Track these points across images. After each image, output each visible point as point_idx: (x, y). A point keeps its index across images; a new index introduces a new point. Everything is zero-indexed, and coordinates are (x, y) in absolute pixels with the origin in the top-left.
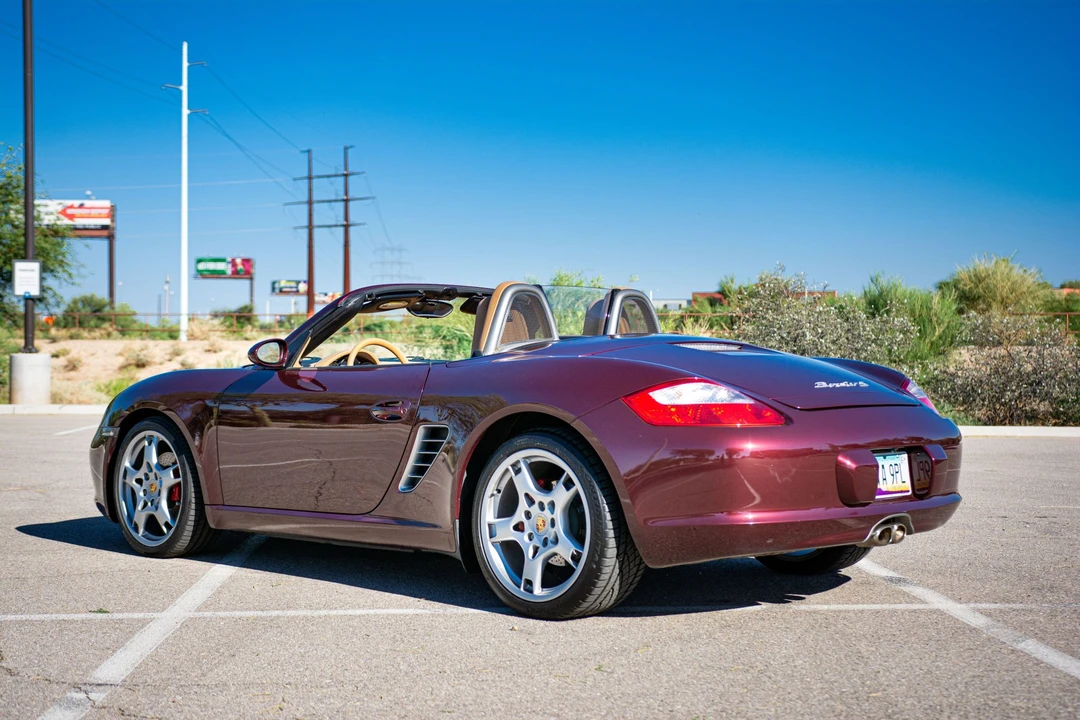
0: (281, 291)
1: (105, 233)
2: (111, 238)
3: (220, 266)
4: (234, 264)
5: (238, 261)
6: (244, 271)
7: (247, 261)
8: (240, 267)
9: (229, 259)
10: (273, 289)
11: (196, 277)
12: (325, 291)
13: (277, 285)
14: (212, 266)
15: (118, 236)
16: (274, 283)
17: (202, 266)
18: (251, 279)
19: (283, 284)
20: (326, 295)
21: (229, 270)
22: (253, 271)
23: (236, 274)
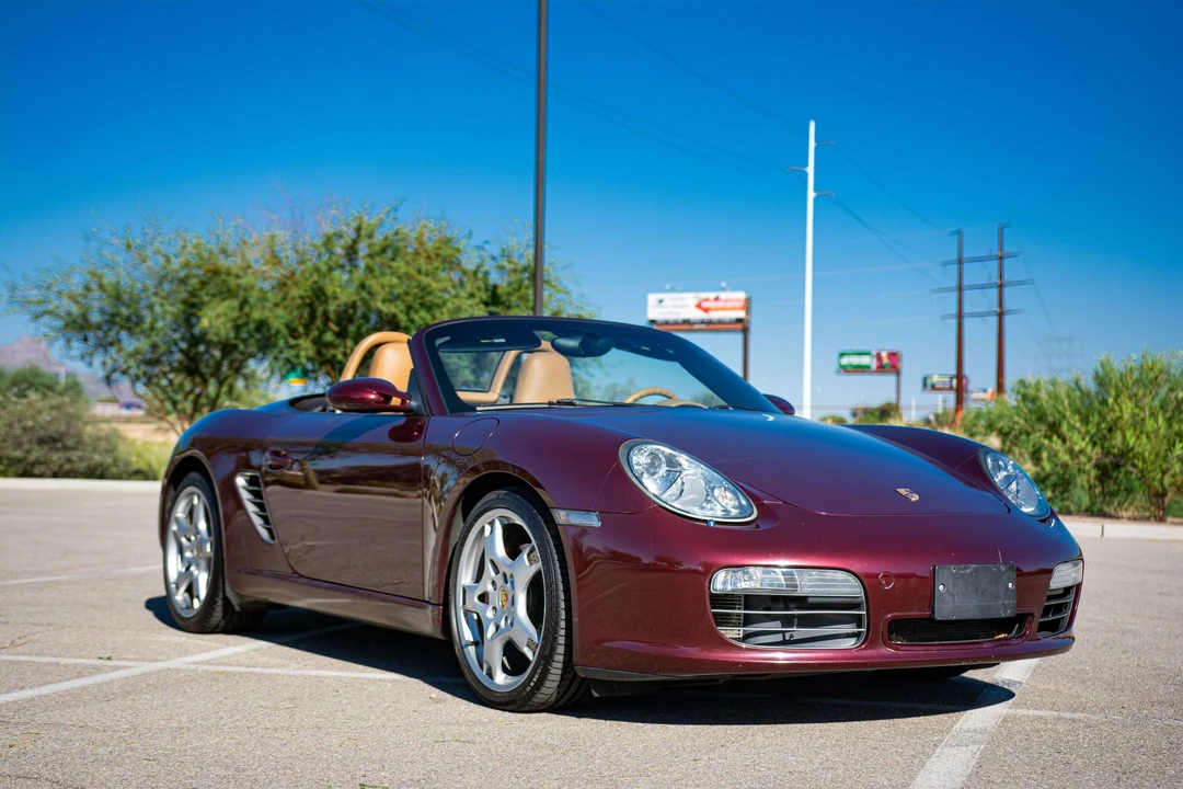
0: (934, 387)
1: (740, 326)
2: (745, 331)
3: (865, 360)
4: (879, 357)
5: (884, 355)
6: (890, 365)
7: (893, 355)
8: (886, 361)
9: (874, 353)
10: (925, 385)
11: (838, 372)
12: (984, 387)
13: (929, 382)
14: (855, 360)
15: (753, 329)
16: (925, 379)
17: (845, 361)
18: (898, 373)
19: (935, 379)
20: (985, 391)
21: (874, 365)
22: (900, 365)
23: (881, 368)
